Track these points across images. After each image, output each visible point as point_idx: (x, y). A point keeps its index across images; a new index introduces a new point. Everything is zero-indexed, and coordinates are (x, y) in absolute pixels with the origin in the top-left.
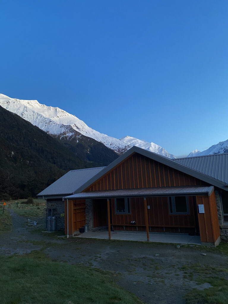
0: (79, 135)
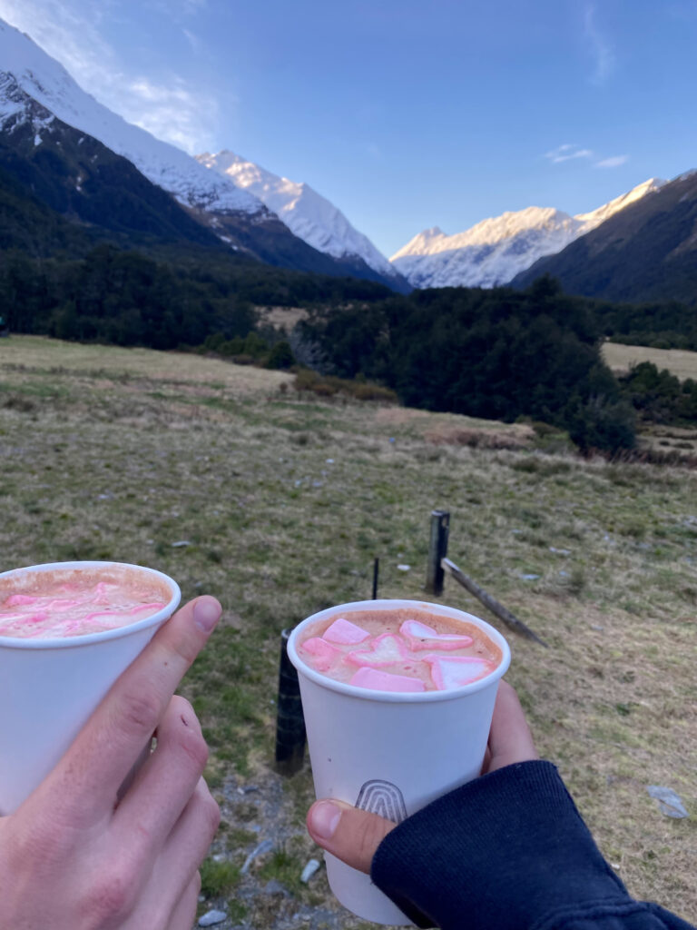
0: (42, 117)
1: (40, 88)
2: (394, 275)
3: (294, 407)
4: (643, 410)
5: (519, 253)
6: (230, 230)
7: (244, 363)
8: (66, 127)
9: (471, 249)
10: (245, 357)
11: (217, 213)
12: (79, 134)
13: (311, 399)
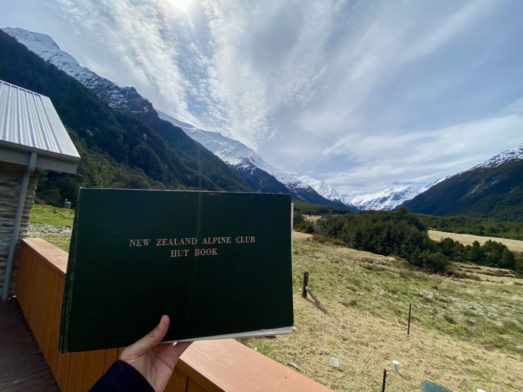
0: (254, 167)
1: (254, 161)
2: (352, 206)
3: (310, 245)
4: (449, 256)
5: (397, 200)
6: (300, 194)
7: (299, 231)
8: (259, 169)
9: (379, 199)
10: (299, 229)
11: (296, 189)
12: (262, 171)
13: (316, 243)
